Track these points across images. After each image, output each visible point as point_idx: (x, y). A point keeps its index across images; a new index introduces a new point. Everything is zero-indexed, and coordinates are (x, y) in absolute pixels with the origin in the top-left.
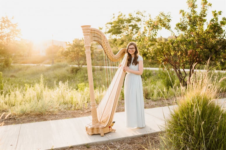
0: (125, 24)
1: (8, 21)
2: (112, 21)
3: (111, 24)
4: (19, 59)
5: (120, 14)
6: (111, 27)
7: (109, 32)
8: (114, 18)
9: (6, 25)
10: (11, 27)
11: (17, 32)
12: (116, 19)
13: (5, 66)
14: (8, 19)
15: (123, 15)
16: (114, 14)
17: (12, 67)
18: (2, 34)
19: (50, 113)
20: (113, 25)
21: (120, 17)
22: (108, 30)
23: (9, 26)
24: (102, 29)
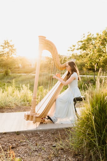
0: (93, 41)
1: (8, 43)
2: (82, 40)
3: (82, 42)
4: (16, 71)
5: (89, 34)
6: (82, 44)
7: (81, 48)
8: (84, 37)
9: (7, 46)
10: (10, 48)
11: (14, 51)
12: (86, 38)
13: (6, 75)
14: (8, 41)
15: (92, 35)
16: (84, 34)
17: (10, 76)
18: (4, 52)
19: (8, 107)
20: (83, 43)
21: (89, 37)
22: (80, 47)
23: (9, 46)
24: (75, 46)
